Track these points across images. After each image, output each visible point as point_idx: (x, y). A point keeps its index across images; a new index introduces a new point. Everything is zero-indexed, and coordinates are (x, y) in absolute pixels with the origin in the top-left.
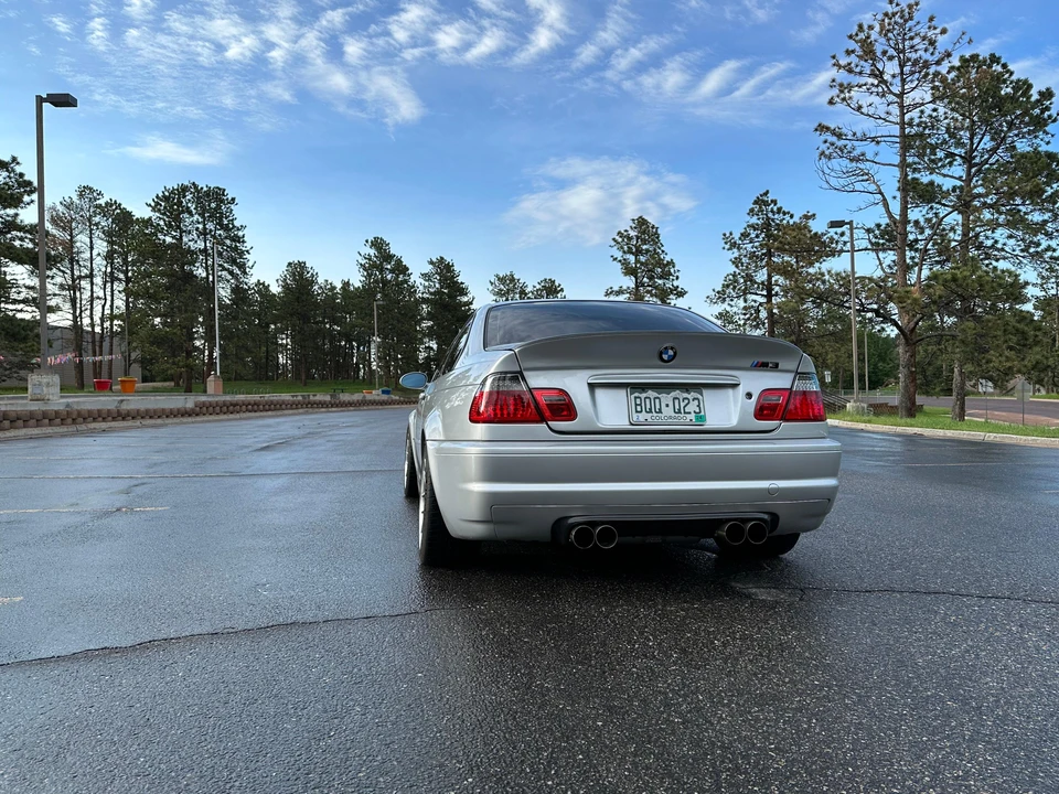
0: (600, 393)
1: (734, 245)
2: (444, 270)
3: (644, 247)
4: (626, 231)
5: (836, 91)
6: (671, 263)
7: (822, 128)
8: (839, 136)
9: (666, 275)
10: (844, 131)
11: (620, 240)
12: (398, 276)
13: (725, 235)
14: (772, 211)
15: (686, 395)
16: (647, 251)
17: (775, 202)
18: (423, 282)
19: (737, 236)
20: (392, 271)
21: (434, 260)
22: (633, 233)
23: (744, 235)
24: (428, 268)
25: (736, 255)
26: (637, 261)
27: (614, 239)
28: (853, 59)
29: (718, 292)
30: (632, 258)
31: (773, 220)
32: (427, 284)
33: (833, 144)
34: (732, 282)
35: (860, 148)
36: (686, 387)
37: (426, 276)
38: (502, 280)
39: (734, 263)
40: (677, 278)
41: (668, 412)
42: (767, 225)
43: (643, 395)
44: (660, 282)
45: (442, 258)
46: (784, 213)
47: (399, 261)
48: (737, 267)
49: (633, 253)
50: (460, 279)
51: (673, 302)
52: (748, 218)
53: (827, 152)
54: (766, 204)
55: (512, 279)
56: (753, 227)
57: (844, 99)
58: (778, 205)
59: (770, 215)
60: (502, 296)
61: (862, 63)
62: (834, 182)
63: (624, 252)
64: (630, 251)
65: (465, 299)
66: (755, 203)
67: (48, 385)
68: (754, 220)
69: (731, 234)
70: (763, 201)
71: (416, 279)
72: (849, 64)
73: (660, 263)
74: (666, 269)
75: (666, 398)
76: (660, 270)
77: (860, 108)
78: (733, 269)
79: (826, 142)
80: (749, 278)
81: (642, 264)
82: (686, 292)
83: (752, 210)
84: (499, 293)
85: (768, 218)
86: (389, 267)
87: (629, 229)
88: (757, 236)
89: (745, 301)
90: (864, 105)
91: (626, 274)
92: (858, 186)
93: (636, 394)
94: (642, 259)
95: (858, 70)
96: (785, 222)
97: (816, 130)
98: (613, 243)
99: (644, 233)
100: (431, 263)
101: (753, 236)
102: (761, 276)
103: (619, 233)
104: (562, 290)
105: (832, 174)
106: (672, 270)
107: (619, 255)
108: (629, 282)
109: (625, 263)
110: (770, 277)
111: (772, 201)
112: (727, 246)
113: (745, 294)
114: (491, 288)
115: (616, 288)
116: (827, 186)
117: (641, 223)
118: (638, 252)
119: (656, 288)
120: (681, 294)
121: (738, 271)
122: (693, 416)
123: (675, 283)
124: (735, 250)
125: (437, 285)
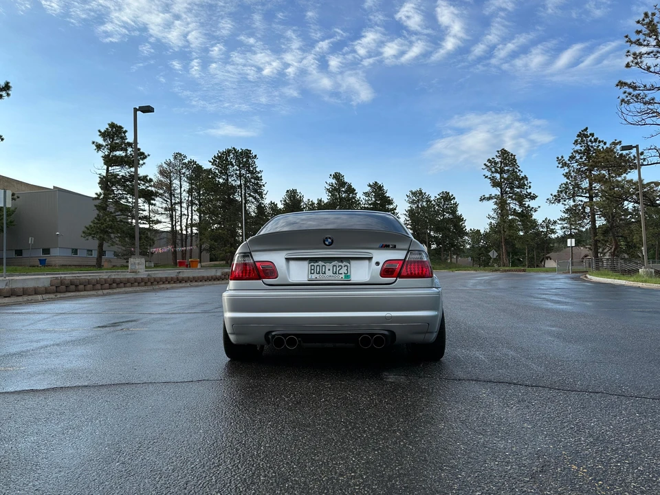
0: (292, 263)
1: (565, 165)
2: (378, 190)
3: (506, 168)
4: (493, 159)
5: (630, 58)
6: (525, 178)
7: (621, 84)
8: (635, 88)
9: (522, 186)
10: (637, 84)
11: (489, 164)
12: (349, 195)
13: (558, 158)
14: (590, 141)
15: (340, 264)
16: (508, 171)
17: (592, 135)
18: (365, 197)
19: (566, 159)
20: (345, 192)
21: (371, 184)
22: (498, 160)
23: (572, 158)
24: (368, 189)
25: (567, 170)
26: (501, 178)
27: (485, 164)
28: (641, 37)
29: (555, 196)
30: (498, 176)
31: (592, 147)
32: (367, 198)
33: (630, 94)
34: (564, 189)
35: (650, 95)
36: (341, 259)
37: (365, 194)
38: (414, 194)
39: (565, 176)
40: (530, 187)
41: (329, 273)
42: (588, 150)
43: (316, 264)
44: (518, 190)
45: (376, 182)
46: (600, 142)
47: (350, 186)
48: (568, 178)
49: (498, 173)
50: (387, 195)
51: (527, 204)
52: (574, 146)
53: (626, 100)
54: (586, 136)
55: (421, 193)
56: (576, 152)
57: (637, 63)
58: (595, 137)
59: (589, 143)
60: (414, 204)
61: (648, 38)
62: (630, 119)
63: (492, 172)
64: (496, 171)
65: (391, 207)
66: (578, 136)
67: (139, 264)
68: (578, 147)
69: (562, 157)
70: (584, 134)
71: (360, 195)
72: (638, 40)
73: (517, 178)
74: (522, 182)
75: (329, 266)
76: (517, 183)
77: (649, 68)
78: (565, 180)
79: (625, 93)
80: (577, 186)
81: (505, 179)
82: (537, 196)
83: (576, 141)
84: (413, 202)
85: (588, 146)
86: (344, 189)
87: (495, 157)
88: (581, 158)
89: (574, 201)
90: (652, 66)
91: (494, 186)
92: (648, 121)
93: (312, 264)
94: (505, 176)
95: (645, 43)
96: (600, 147)
97: (617, 85)
98: (484, 167)
99: (505, 159)
100: (370, 186)
101: (578, 158)
102: (585, 184)
103: (489, 160)
104: (454, 198)
105: (630, 114)
106: (526, 182)
107: (488, 174)
108: (496, 191)
109: (493, 180)
110: (591, 185)
111: (590, 134)
112: (560, 166)
113: (574, 196)
114: (407, 199)
115: (487, 196)
116: (625, 122)
117: (504, 153)
118: (502, 172)
119: (515, 194)
120: (534, 198)
121: (569, 181)
122: (343, 276)
123: (529, 191)
124: (566, 168)
125: (373, 199)
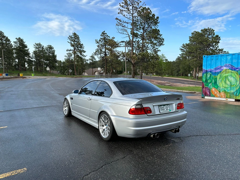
0: (155, 107)
1: (97, 42)
2: (21, 41)
3: (76, 40)
4: (71, 36)
5: (119, 11)
6: (82, 44)
7: (117, 19)
8: (120, 21)
9: (81, 47)
10: (121, 20)
11: (70, 38)
12: (7, 42)
13: (96, 40)
14: (106, 36)
15: (167, 106)
16: (76, 41)
17: (106, 34)
18: (14, 44)
19: (98, 40)
20: (5, 41)
21: (18, 38)
22: (73, 36)
23: (100, 40)
24: (16, 40)
25: (98, 45)
26: (74, 43)
27: (68, 37)
28: (123, 4)
29: (95, 53)
30: (73, 43)
31: (106, 38)
32: (15, 44)
33: (119, 23)
34: (97, 51)
35: (124, 24)
37: (14, 42)
38: (37, 44)
39: (98, 46)
40: (84, 48)
41: (165, 110)
42: (105, 39)
43: (161, 107)
44: (80, 49)
45: (20, 38)
46: (108, 37)
47: (7, 38)
48: (98, 47)
49: (73, 41)
50: (25, 44)
51: (83, 54)
52: (101, 37)
53: (118, 24)
54: (104, 34)
55: (40, 45)
56: (102, 39)
57: (121, 13)
58: (107, 34)
59: (105, 36)
60: (37, 48)
61: (125, 6)
62: (120, 31)
63: (71, 41)
64: (72, 41)
65: (27, 49)
66: (102, 33)
68: (102, 37)
69: (97, 40)
70: (104, 33)
71: (12, 43)
72: (123, 6)
73: (80, 44)
74: (81, 46)
75: (165, 107)
76: (80, 46)
77: (124, 15)
78: (97, 48)
79: (117, 22)
80: (101, 50)
81: (75, 44)
83: (101, 35)
84: (36, 48)
85: (105, 37)
86: (4, 39)
87: (72, 35)
88: (103, 41)
89: (101, 55)
90: (125, 15)
91: (72, 46)
92: (124, 33)
93: (160, 107)
94: (75, 43)
95: (124, 7)
96: (108, 38)
97: (116, 19)
98: (68, 38)
99: (76, 37)
100: (16, 39)
101: (102, 41)
102: (104, 50)
103: (69, 36)
104: (53, 48)
105: (119, 29)
106: (83, 46)
107: (70, 41)
108: (72, 48)
109: (71, 44)
110: (105, 50)
111: (106, 33)
112: (96, 43)
113: (100, 54)
114: (34, 46)
115: (69, 49)
116: (118, 32)
117: (75, 34)
118: (74, 41)
119: (79, 50)
120: (84, 52)
121: (98, 48)
122: (169, 110)
123: (83, 49)
124: (98, 44)
125: (19, 45)
